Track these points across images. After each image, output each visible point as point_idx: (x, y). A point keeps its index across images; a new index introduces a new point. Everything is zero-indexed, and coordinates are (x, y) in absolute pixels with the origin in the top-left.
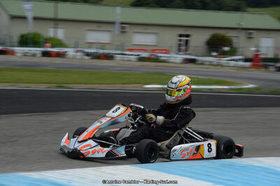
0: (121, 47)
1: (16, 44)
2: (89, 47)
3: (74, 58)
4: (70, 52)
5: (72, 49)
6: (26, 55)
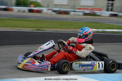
0: (74, 7)
1: (14, 5)
2: (56, 7)
3: (47, 13)
4: (45, 10)
5: (46, 8)
6: (19, 12)
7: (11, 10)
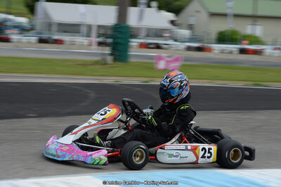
1: (213, 41)
3: (271, 56)
4: (268, 50)
5: (269, 47)
6: (222, 53)
7: (209, 50)
